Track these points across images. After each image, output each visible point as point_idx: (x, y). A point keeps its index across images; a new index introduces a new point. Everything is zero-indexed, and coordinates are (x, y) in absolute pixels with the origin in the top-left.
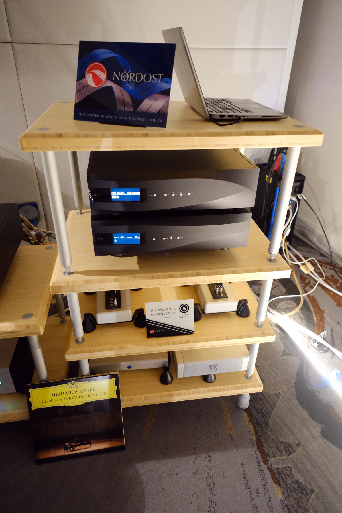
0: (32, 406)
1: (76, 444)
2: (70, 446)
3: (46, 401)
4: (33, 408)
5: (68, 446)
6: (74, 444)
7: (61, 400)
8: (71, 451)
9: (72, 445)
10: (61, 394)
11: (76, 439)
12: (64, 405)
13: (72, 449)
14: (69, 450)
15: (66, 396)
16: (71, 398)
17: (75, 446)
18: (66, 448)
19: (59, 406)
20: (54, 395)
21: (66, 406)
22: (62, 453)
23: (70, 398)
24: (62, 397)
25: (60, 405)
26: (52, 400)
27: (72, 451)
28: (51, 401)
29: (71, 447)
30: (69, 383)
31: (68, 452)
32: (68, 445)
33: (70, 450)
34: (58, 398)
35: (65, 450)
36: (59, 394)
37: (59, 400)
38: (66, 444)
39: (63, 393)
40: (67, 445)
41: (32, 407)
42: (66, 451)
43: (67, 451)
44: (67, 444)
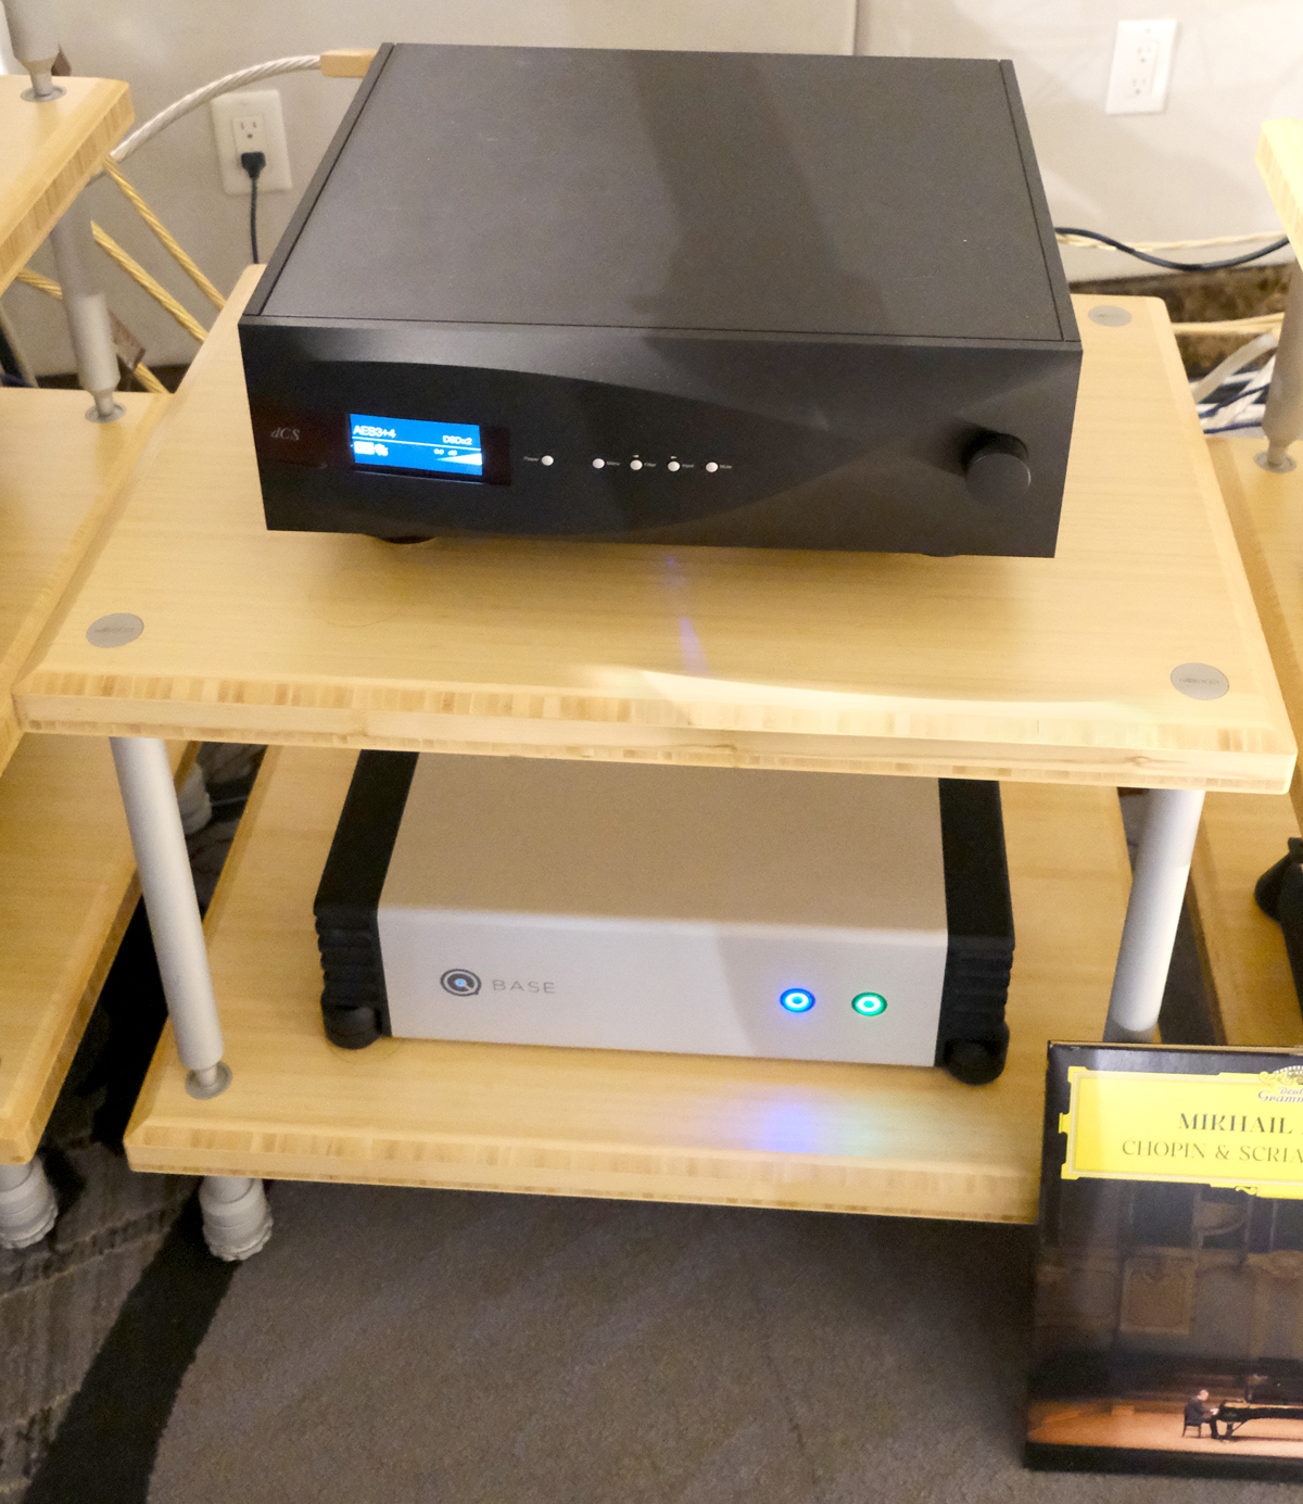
0: (1064, 1161)
1: (1253, 1407)
2: (1215, 1411)
3: (1145, 1146)
4: (1069, 1172)
5: (1205, 1406)
6: (1238, 1406)
7: (1222, 1154)
8: (1215, 1435)
9: (1229, 1405)
10: (1227, 1124)
11: (1257, 1379)
12: (1232, 1186)
13: (1222, 1427)
14: (1206, 1428)
15: (1254, 1138)
16: (1280, 1156)
17: (1244, 1416)
18: (1193, 1417)
19: (1207, 1187)
20: (1190, 1121)
21: (1242, 1192)
22: (1164, 1433)
23: (1274, 1152)
24: (1232, 1140)
25: (1214, 1184)
26: (1177, 1147)
27: (1222, 1438)
28: (1171, 1150)
29: (1221, 1416)
30: (1285, 1072)
31: (1199, 1437)
32: (1208, 1401)
33: (1214, 1428)
34: (1208, 1139)
35: (1186, 1425)
36: (1218, 1119)
37: (1211, 1152)
38: (1197, 1393)
39: (1238, 1121)
40: (1200, 1402)
41: (1064, 1166)
42: (1192, 1431)
43: (1196, 1433)
44: (1204, 1395)
